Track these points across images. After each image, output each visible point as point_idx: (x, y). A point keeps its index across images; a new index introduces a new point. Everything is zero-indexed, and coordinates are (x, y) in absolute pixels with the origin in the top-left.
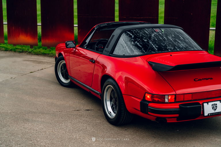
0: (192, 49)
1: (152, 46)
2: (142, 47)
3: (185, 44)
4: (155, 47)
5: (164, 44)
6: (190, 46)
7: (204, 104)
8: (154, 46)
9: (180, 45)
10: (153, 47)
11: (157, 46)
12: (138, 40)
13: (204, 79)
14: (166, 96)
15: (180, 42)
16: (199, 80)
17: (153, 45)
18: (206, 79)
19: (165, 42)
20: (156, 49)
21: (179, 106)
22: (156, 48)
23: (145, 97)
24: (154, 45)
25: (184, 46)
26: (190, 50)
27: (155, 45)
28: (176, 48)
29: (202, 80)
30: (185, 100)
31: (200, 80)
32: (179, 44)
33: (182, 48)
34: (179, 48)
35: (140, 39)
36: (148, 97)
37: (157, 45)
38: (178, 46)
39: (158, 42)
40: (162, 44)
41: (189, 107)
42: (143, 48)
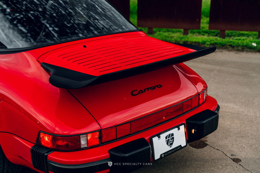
0: (120, 30)
1: (48, 28)
2: (28, 33)
3: (107, 21)
4: (54, 30)
5: (69, 23)
6: (116, 24)
7: (154, 139)
8: (51, 29)
9: (99, 24)
10: (50, 31)
11: (56, 29)
12: (19, 17)
13: (148, 89)
14: (81, 136)
15: (97, 17)
16: (139, 93)
17: (48, 26)
18: (150, 88)
19: (71, 19)
20: (56, 35)
21: (108, 154)
22: (56, 32)
23: (39, 139)
24: (51, 26)
25: (105, 25)
26: (116, 31)
27: (53, 26)
28: (92, 30)
29: (145, 91)
30: (118, 137)
31: (142, 92)
32: (97, 21)
33: (103, 28)
34: (97, 28)
35: (22, 16)
36: (46, 139)
37: (56, 27)
38: (96, 25)
39: (57, 19)
40: (66, 23)
41: (128, 156)
42: (29, 35)
